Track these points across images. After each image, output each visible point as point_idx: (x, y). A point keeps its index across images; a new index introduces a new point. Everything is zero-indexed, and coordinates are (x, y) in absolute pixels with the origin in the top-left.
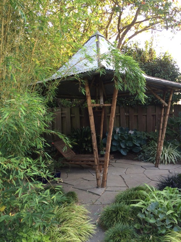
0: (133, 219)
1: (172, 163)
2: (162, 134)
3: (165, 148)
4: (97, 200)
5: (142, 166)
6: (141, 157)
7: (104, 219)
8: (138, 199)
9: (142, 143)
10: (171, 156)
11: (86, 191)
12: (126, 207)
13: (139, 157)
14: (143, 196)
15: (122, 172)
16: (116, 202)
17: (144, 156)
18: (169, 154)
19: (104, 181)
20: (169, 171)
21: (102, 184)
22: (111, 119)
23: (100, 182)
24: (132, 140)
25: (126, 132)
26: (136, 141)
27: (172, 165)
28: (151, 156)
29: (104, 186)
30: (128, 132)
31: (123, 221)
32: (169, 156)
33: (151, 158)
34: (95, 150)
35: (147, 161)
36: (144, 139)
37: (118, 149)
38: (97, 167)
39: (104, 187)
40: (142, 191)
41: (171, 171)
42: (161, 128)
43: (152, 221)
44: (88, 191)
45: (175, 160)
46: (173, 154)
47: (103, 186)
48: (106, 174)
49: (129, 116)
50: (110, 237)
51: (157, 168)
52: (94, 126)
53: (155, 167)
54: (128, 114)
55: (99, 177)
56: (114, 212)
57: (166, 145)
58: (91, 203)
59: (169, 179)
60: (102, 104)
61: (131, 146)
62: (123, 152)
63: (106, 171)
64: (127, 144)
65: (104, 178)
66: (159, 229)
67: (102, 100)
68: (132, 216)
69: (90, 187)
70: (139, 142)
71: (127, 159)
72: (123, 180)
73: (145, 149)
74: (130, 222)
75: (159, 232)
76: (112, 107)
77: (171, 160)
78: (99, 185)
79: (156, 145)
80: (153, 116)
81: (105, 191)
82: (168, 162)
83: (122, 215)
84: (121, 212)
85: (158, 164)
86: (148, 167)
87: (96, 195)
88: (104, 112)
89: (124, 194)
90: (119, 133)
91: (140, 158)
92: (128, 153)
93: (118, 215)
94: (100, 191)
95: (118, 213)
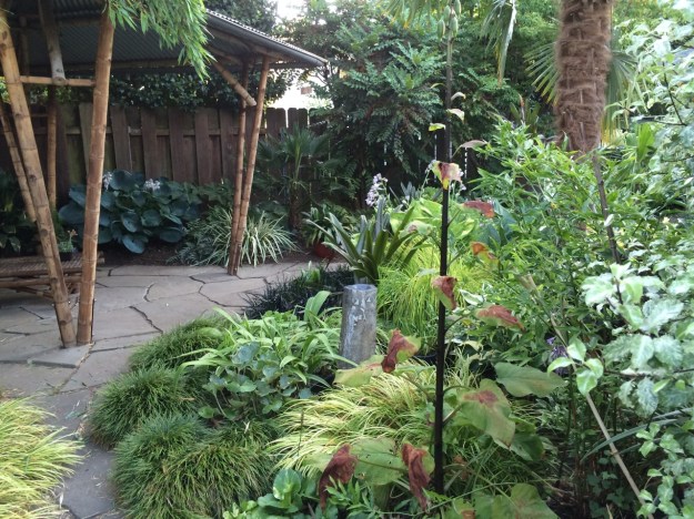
0: (192, 399)
1: (270, 261)
2: (244, 183)
3: (252, 224)
4: (67, 381)
5: (192, 278)
6: (187, 254)
7: (106, 417)
8: (200, 347)
9: (188, 216)
10: (267, 243)
11: (22, 362)
12: (170, 373)
13: (182, 253)
14: (213, 338)
15: (137, 297)
16: (134, 368)
17: (197, 252)
18: (262, 240)
19: (85, 326)
20: (265, 281)
21: (77, 337)
22: (97, 130)
23: (71, 329)
24: (157, 209)
25: (137, 186)
26: (168, 210)
27: (269, 266)
28: (214, 247)
29: (86, 339)
30: (142, 186)
31: (164, 410)
32: (262, 245)
33: (215, 254)
34: (45, 231)
35: (204, 264)
36: (192, 205)
37: (115, 237)
38: (59, 285)
39: (86, 343)
40: (206, 329)
41: (269, 280)
42: (241, 167)
43: (246, 388)
44: (29, 361)
45: (277, 252)
46: (271, 239)
47: (80, 339)
48: (91, 302)
49: (141, 137)
50: (135, 453)
51: (234, 277)
52: (36, 151)
53: (229, 274)
54: (137, 131)
55: (68, 315)
56: (136, 392)
57: (253, 215)
58: (51, 392)
59: (272, 293)
60: (60, 79)
61: (156, 223)
62: (133, 244)
63: (89, 295)
64: (143, 221)
65: (82, 316)
66: (266, 402)
67: (57, 65)
68: (189, 391)
69: (35, 350)
70: (179, 212)
71: (144, 264)
72: (142, 319)
73: (197, 230)
74: (185, 408)
75: (266, 411)
76: (96, 91)
77: (268, 254)
78: (66, 339)
79: (229, 218)
80: (213, 137)
81: (91, 352)
82: (260, 260)
83: (159, 395)
84: (156, 387)
85: (236, 265)
86: (210, 276)
87: (62, 369)
88: (54, 121)
89: (157, 344)
90: (114, 187)
91: (185, 257)
92: (146, 246)
93: (149, 397)
94: (74, 355)
95: (148, 391)
